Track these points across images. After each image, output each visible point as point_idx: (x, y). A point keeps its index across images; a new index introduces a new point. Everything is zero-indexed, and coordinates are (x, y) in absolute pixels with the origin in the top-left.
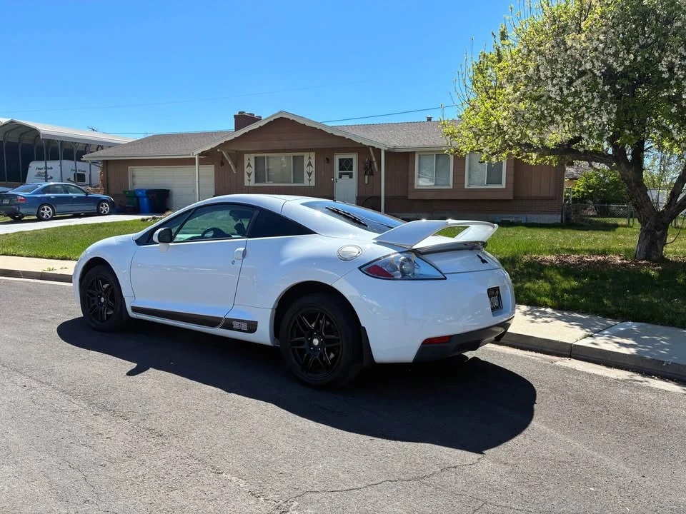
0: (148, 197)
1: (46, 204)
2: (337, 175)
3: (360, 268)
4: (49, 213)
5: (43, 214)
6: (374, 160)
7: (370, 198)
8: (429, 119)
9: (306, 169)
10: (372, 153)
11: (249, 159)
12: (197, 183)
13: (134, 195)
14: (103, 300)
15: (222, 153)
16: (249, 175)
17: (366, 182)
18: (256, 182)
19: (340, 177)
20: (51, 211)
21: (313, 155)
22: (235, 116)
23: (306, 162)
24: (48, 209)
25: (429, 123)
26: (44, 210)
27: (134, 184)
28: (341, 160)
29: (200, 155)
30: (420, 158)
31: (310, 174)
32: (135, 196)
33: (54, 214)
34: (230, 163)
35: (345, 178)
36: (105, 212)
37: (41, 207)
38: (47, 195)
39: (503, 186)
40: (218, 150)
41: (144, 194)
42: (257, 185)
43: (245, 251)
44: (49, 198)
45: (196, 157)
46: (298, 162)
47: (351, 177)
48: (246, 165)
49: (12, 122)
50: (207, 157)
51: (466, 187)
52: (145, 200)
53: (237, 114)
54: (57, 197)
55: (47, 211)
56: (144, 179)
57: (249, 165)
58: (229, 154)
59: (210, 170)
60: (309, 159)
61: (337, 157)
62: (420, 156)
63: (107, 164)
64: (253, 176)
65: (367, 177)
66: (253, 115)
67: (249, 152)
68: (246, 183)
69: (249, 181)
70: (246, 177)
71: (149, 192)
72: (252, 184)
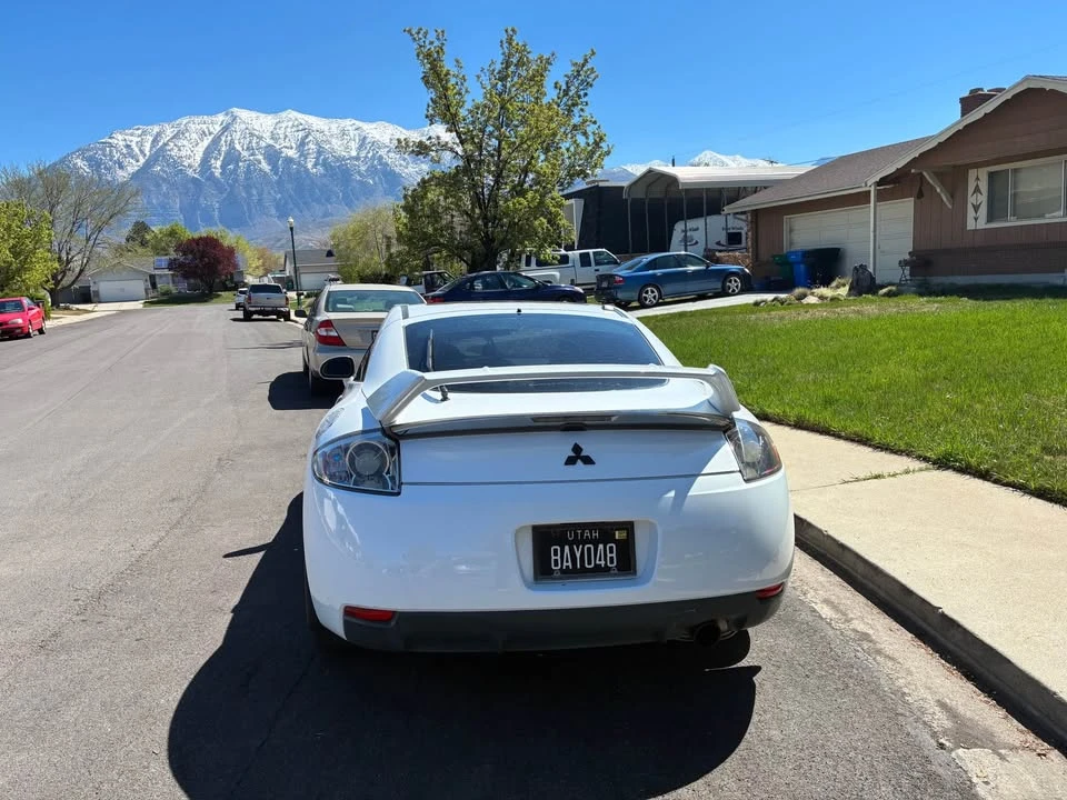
0: (805, 262)
1: (649, 285)
4: (654, 297)
5: (646, 299)
11: (978, 180)
12: (872, 234)
13: (784, 262)
15: (921, 174)
16: (976, 208)
18: (989, 222)
20: (656, 293)
22: (962, 100)
24: (653, 292)
26: (647, 292)
27: (791, 243)
29: (879, 183)
32: (788, 263)
33: (660, 298)
34: (938, 190)
36: (734, 291)
37: (643, 289)
38: (651, 272)
40: (912, 170)
41: (800, 258)
42: (992, 226)
44: (654, 275)
45: (872, 189)
48: (971, 189)
49: (650, 171)
50: (897, 185)
52: (802, 266)
53: (966, 94)
54: (664, 274)
55: (651, 294)
56: (807, 233)
57: (977, 190)
58: (936, 174)
59: (907, 207)
63: (757, 215)
64: (983, 211)
67: (977, 166)
68: (971, 225)
69: (977, 220)
70: (971, 213)
71: (807, 254)
72: (982, 224)
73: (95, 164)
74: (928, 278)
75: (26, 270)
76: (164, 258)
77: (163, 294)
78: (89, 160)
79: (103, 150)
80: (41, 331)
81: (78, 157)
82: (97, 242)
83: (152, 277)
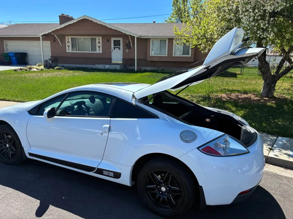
0: (15, 56)
2: (112, 48)
3: (198, 148)
6: (131, 41)
7: (129, 59)
8: (154, 22)
9: (97, 45)
10: (130, 38)
11: (68, 39)
12: (42, 50)
13: (7, 55)
14: (8, 146)
15: (54, 35)
16: (69, 47)
17: (127, 52)
18: (72, 51)
19: (114, 49)
21: (101, 38)
22: (59, 16)
23: (97, 41)
25: (154, 24)
27: (7, 50)
28: (114, 41)
29: (42, 36)
30: (152, 41)
31: (99, 47)
32: (9, 56)
34: (58, 40)
35: (117, 49)
39: (190, 56)
40: (52, 34)
41: (13, 55)
42: (72, 52)
43: (110, 127)
46: (93, 41)
47: (119, 49)
48: (67, 42)
50: (46, 37)
51: (173, 56)
52: (14, 58)
56: (13, 47)
58: (58, 36)
59: (48, 44)
60: (99, 40)
61: (113, 39)
62: (152, 40)
64: (70, 47)
65: (127, 49)
66: (69, 16)
67: (68, 35)
68: (67, 51)
69: (69, 50)
70: (67, 47)
71: (16, 54)
72: (70, 51)
74: (57, 64)
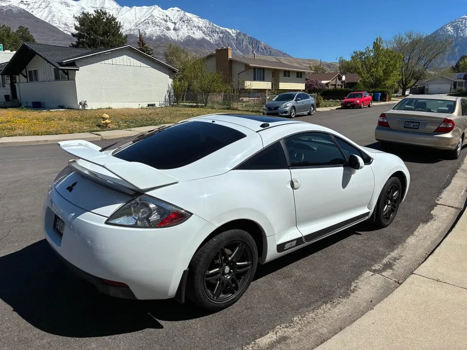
73: (456, 28)
75: (387, 79)
76: (463, 73)
77: (458, 91)
78: (454, 27)
79: (462, 21)
80: (369, 106)
81: (449, 26)
82: (428, 66)
83: (455, 83)
